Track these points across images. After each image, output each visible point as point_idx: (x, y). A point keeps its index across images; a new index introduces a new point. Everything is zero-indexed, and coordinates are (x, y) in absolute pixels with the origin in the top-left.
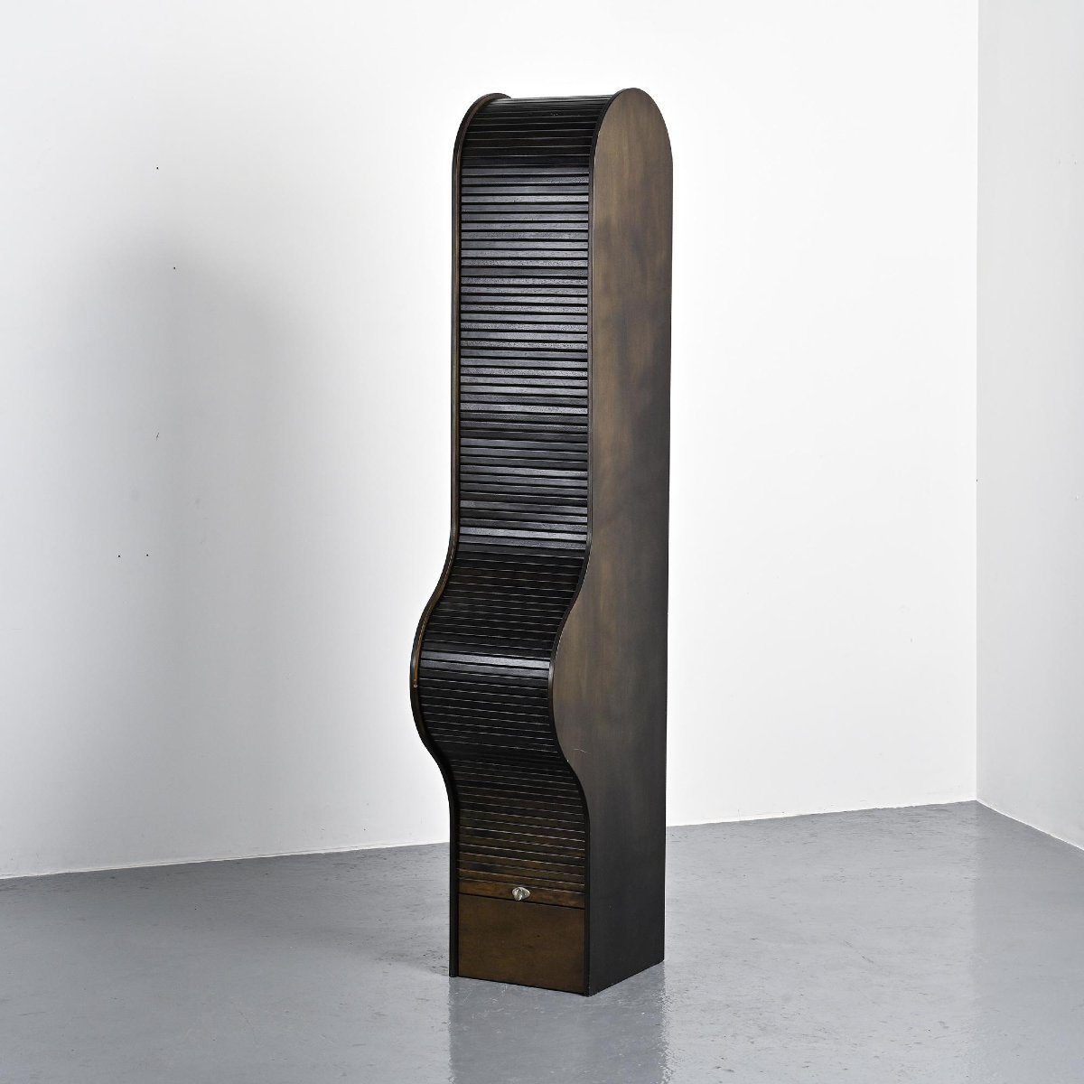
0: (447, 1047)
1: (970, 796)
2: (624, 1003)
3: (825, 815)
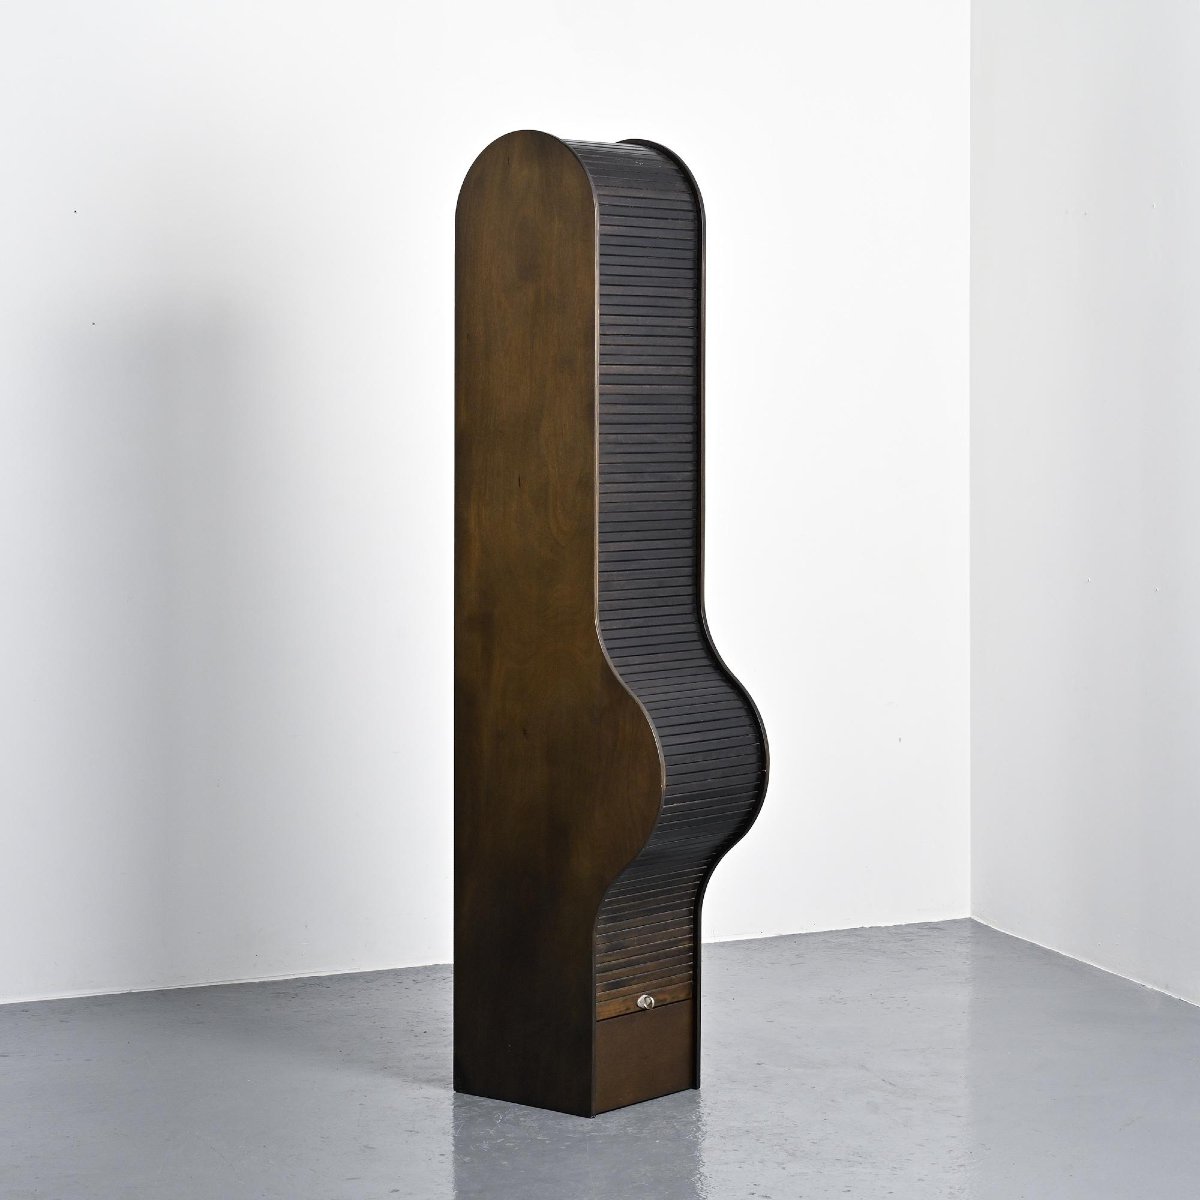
0: (452, 1179)
1: (964, 913)
2: (635, 1131)
3: (806, 935)
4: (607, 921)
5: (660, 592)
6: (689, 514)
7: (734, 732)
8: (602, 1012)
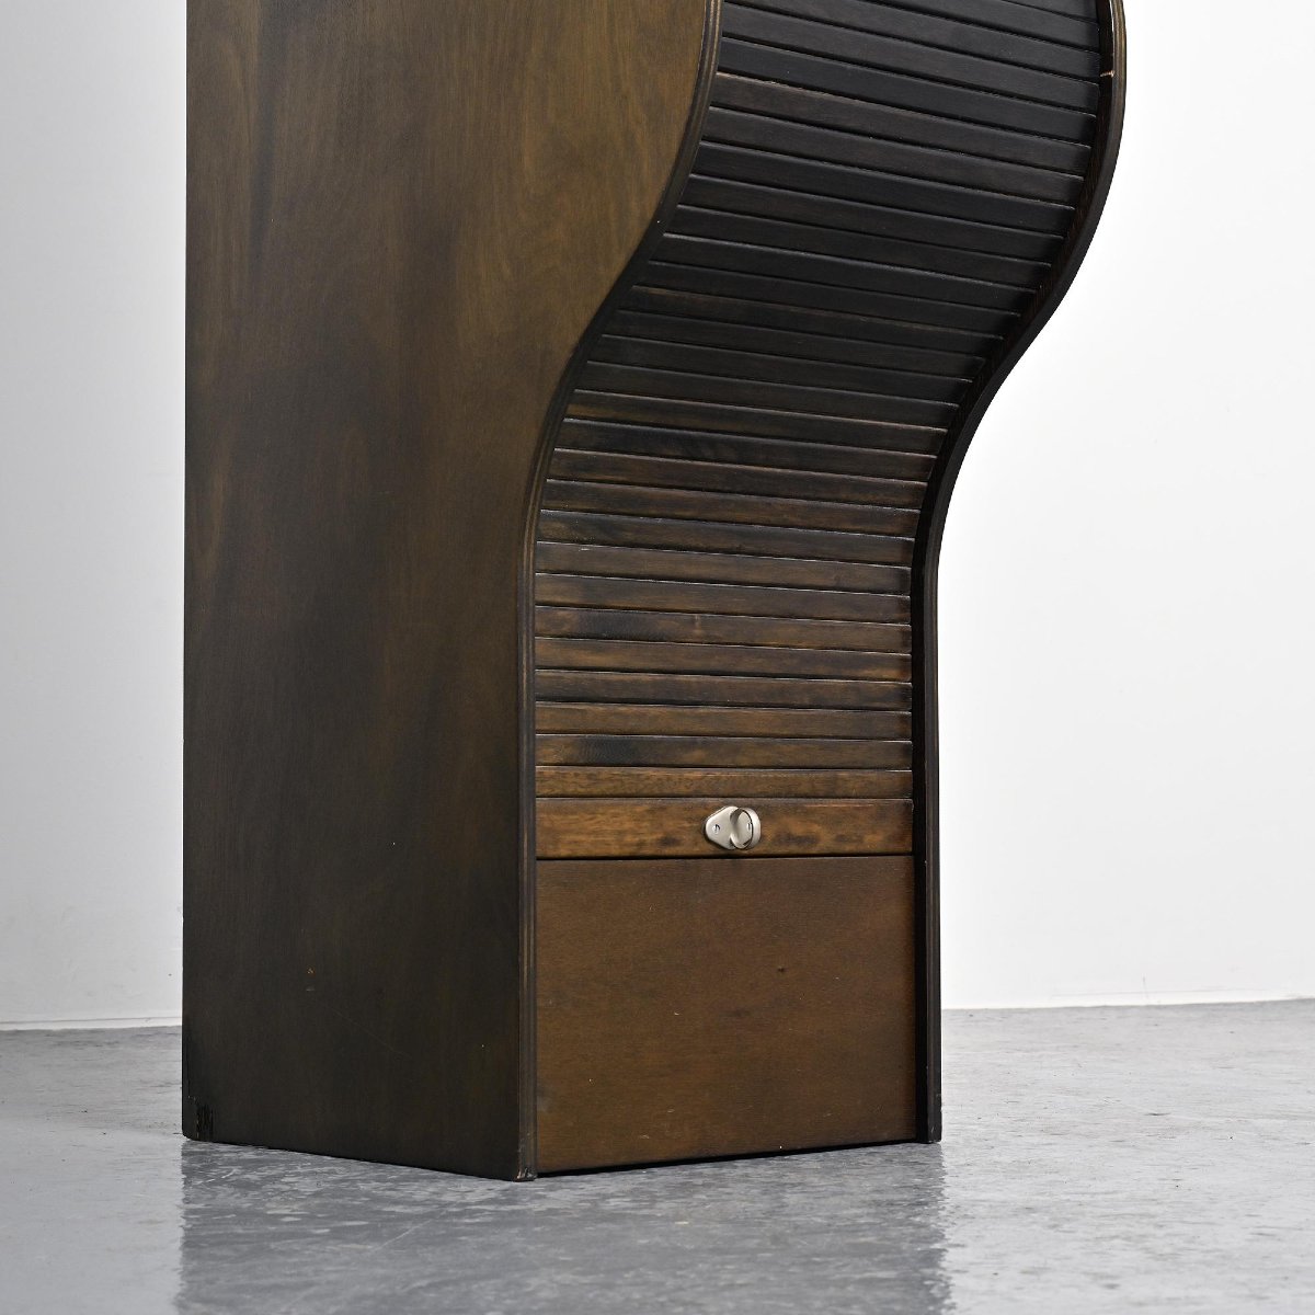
8: (567, 832)
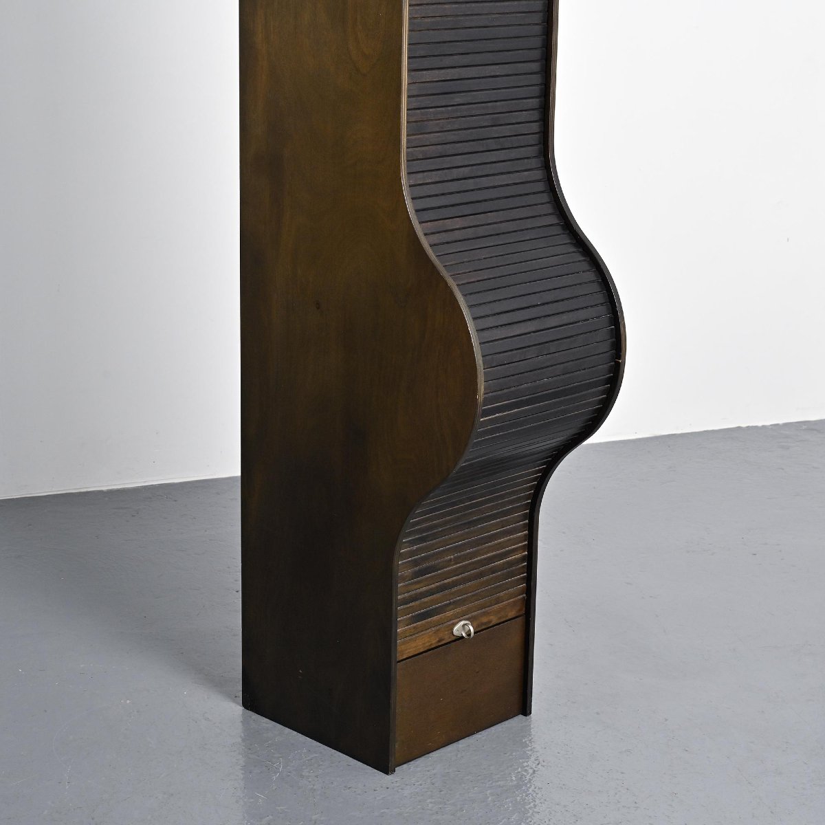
4: (412, 543)
5: (495, 132)
6: (538, 29)
7: (582, 314)
8: (406, 650)
